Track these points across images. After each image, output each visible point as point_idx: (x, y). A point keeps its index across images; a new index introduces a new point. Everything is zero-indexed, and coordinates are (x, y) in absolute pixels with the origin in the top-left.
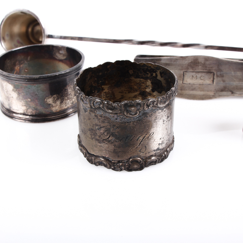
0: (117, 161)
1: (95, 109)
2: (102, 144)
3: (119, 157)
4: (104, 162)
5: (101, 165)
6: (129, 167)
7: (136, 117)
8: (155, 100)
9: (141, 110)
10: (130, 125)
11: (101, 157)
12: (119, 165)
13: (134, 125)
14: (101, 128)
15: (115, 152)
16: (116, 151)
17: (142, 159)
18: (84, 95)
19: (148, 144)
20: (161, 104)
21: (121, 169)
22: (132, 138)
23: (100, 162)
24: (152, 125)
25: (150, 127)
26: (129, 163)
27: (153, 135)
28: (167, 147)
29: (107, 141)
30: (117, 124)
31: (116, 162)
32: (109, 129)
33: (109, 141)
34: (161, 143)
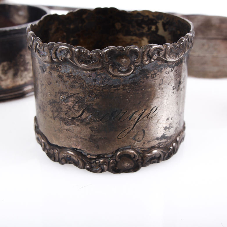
0: (96, 156)
1: (59, 63)
2: (71, 127)
3: (98, 148)
4: (74, 158)
5: (70, 163)
6: (116, 165)
7: (128, 77)
8: (162, 48)
9: (137, 64)
10: (119, 91)
11: (69, 148)
12: (100, 162)
13: (125, 91)
14: (69, 97)
15: (92, 140)
16: (95, 137)
17: (137, 152)
18: (40, 42)
19: (147, 126)
20: (171, 56)
21: (101, 168)
22: (121, 115)
23: (67, 157)
24: (155, 93)
25: (153, 97)
26: (115, 160)
27: (157, 111)
28: (176, 135)
29: (79, 120)
30: (95, 89)
31: (94, 157)
32: (83, 99)
33: (82, 121)
34: (168, 126)
